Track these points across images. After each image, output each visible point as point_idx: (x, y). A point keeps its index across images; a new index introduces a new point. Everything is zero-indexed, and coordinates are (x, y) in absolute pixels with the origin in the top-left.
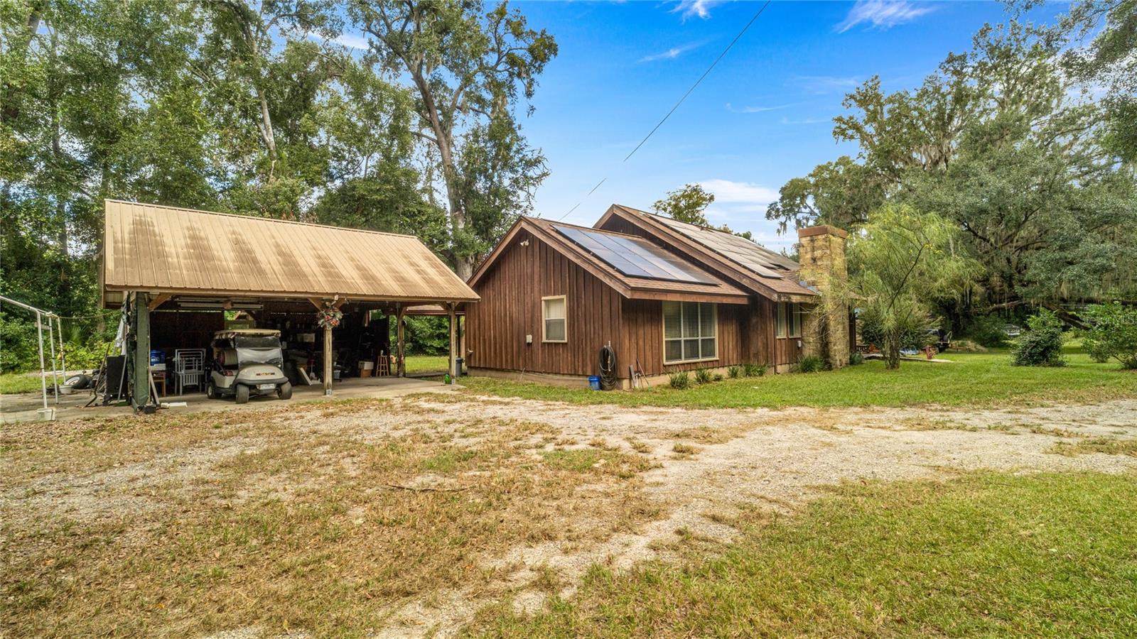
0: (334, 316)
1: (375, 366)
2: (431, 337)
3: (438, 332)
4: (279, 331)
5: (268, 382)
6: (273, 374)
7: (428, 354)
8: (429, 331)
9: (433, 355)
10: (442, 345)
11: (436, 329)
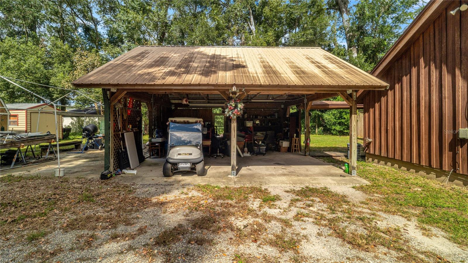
0: (236, 107)
1: (291, 144)
2: (334, 124)
3: (339, 121)
4: (201, 120)
5: (185, 161)
6: (191, 154)
7: (333, 134)
8: (333, 120)
9: (336, 135)
10: (342, 129)
11: (338, 120)
